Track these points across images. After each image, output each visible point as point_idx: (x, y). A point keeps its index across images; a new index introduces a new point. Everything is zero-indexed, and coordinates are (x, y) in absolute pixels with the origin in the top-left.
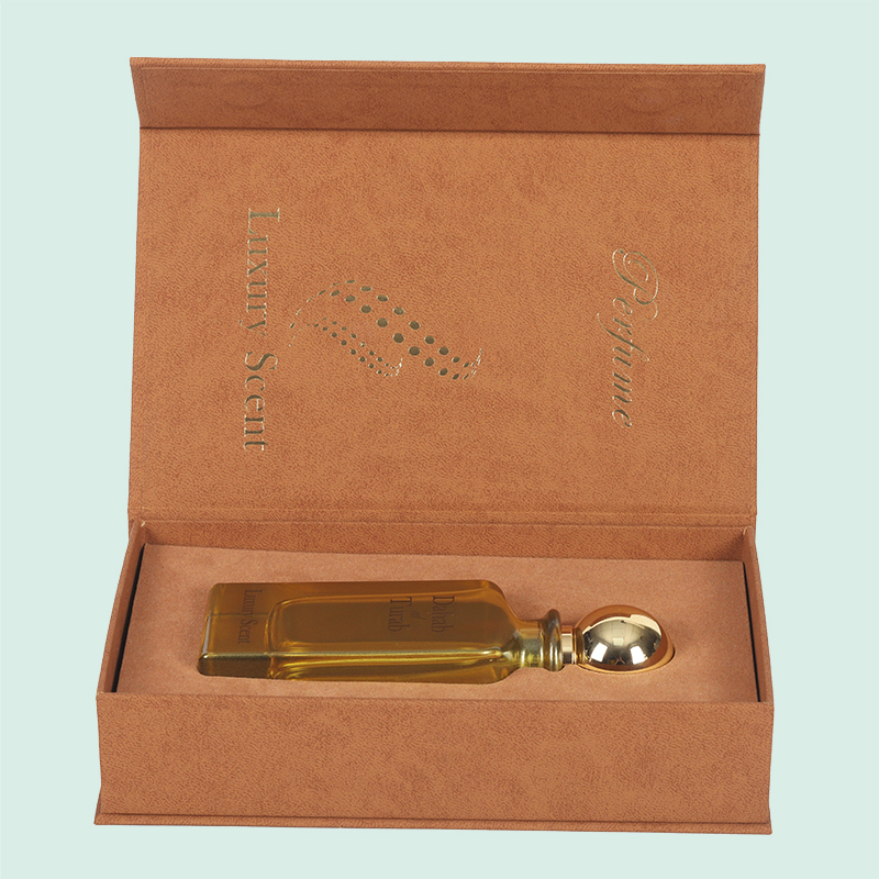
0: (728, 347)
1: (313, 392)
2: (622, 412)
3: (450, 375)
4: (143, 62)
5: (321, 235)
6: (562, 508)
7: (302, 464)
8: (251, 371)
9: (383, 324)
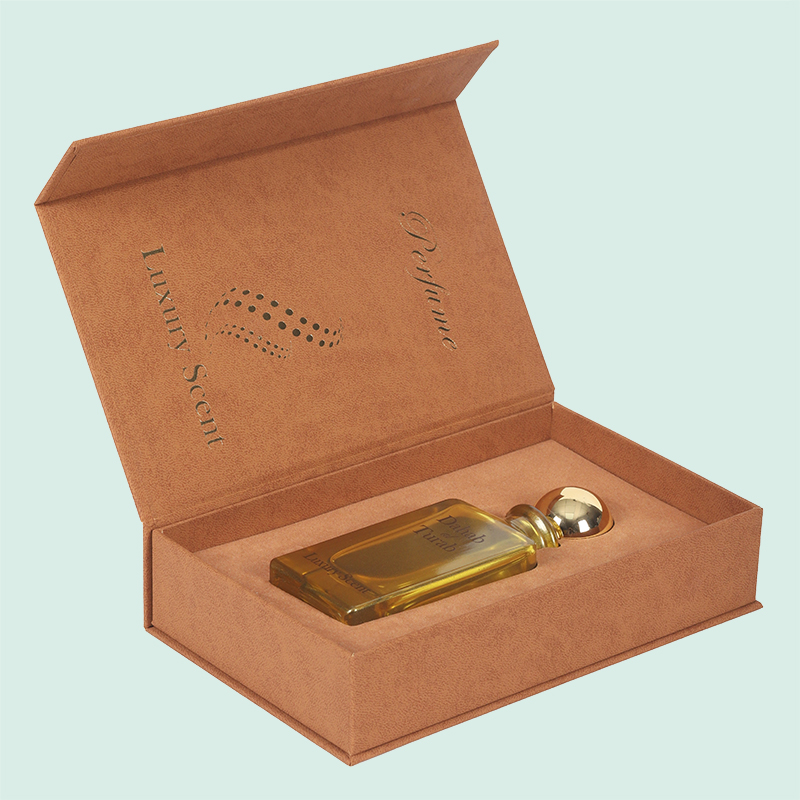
0: (495, 268)
1: (240, 387)
2: (447, 339)
3: (327, 344)
4: (85, 143)
5: (199, 258)
6: (436, 425)
7: (254, 447)
8: (190, 383)
9: (267, 317)
